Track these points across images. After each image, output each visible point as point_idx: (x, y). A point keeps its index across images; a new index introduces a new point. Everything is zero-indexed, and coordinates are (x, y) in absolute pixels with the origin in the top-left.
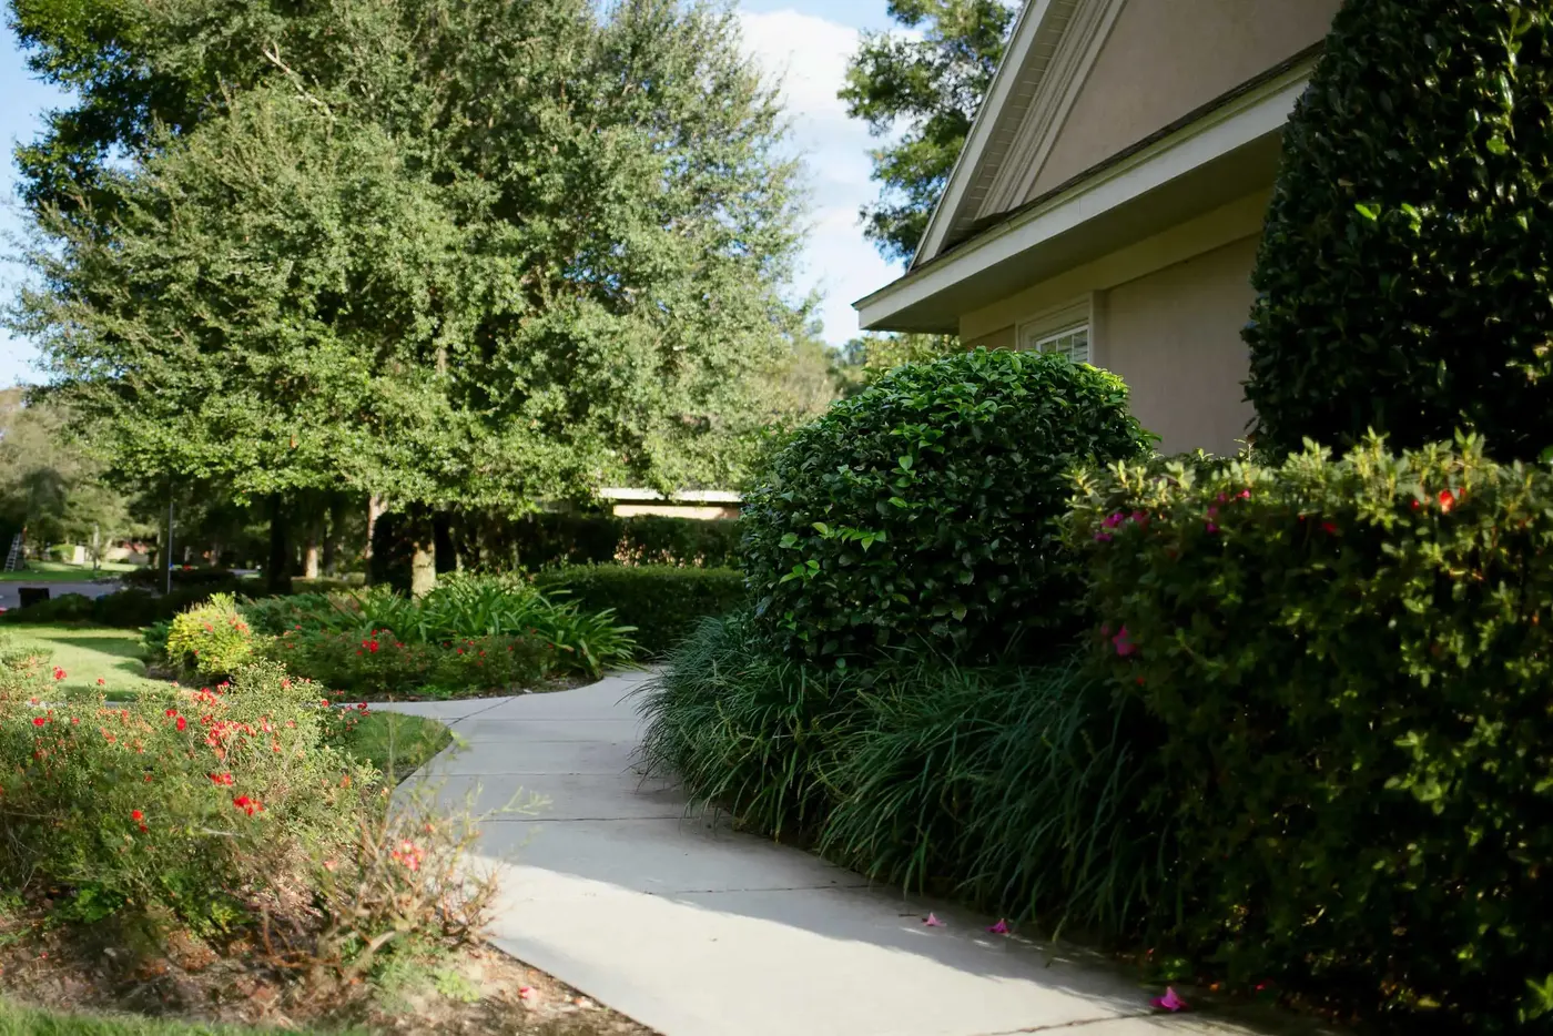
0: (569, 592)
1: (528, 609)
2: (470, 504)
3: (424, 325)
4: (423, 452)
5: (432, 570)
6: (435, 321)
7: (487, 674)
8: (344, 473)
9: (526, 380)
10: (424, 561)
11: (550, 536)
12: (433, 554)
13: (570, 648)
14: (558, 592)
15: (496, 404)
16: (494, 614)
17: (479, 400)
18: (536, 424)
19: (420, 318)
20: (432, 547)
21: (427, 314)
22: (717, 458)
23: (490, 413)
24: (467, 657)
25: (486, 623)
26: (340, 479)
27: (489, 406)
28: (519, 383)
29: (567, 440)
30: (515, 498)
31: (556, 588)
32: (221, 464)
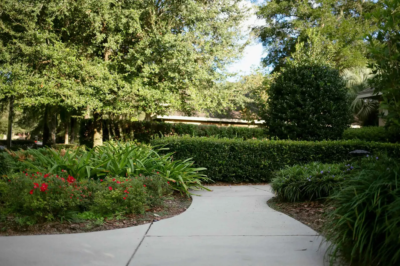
0: (168, 149)
1: (148, 158)
2: (117, 113)
3: (100, 37)
4: (98, 90)
5: (101, 140)
6: (104, 35)
7: (129, 206)
8: (64, 98)
9: (142, 61)
10: (98, 136)
11: (146, 129)
12: (102, 134)
13: (174, 180)
14: (161, 149)
15: (129, 72)
16: (131, 161)
17: (122, 70)
18: (146, 80)
19: (98, 34)
20: (101, 131)
21: (101, 32)
22: (216, 98)
23: (126, 75)
24: (115, 193)
25: (126, 166)
26: (62, 101)
27: (126, 72)
28: (139, 62)
29: (158, 88)
30: (135, 111)
31: (160, 147)
32: (9, 92)
